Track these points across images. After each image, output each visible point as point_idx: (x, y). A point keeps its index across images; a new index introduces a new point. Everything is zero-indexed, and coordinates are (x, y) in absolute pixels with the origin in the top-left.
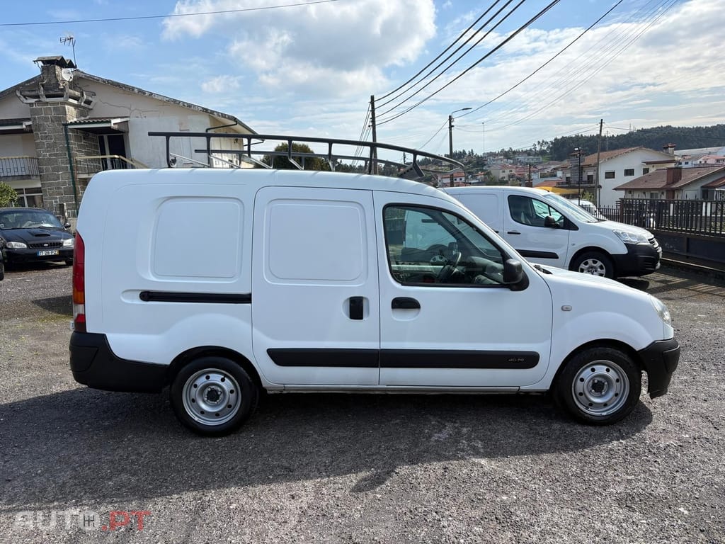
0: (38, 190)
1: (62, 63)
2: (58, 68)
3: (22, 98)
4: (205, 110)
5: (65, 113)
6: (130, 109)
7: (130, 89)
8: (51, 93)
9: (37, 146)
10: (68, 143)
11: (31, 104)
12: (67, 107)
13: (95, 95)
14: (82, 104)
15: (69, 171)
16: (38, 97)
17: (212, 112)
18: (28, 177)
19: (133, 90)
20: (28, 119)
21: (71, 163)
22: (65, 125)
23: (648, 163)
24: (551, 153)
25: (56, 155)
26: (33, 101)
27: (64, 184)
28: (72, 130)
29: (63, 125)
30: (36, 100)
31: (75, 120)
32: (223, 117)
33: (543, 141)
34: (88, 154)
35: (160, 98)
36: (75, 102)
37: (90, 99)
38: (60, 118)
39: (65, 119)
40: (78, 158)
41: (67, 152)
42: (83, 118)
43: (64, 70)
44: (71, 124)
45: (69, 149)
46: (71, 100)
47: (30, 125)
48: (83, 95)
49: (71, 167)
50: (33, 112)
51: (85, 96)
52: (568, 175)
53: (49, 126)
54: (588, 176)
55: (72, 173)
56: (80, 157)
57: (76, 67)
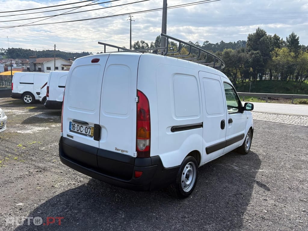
23: (63, 65)
24: (7, 55)
33: (2, 49)
52: (29, 67)
54: (39, 68)
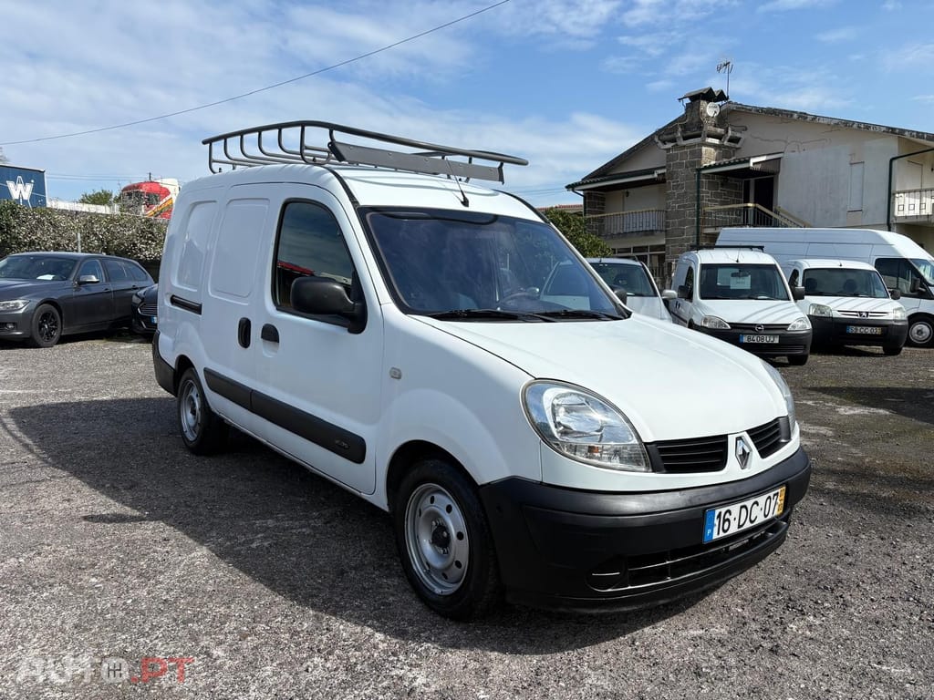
0: (662, 247)
1: (709, 96)
2: (703, 103)
3: (660, 143)
4: (892, 131)
5: (700, 155)
6: (786, 142)
7: (787, 115)
8: (689, 133)
9: (668, 197)
10: (698, 192)
11: (668, 150)
12: (704, 149)
13: (746, 129)
14: (726, 143)
15: (695, 225)
16: (674, 140)
17: (902, 131)
18: (651, 233)
19: (792, 116)
20: (663, 167)
21: (698, 216)
22: (699, 170)
25: (684, 206)
26: (669, 145)
27: (688, 240)
28: (707, 176)
29: (697, 170)
30: (673, 144)
31: (713, 163)
32: (918, 137)
34: (723, 203)
35: (826, 121)
36: (716, 141)
37: (738, 135)
38: (694, 162)
39: (699, 163)
40: (708, 209)
41: (696, 203)
42: (725, 160)
43: (711, 104)
44: (706, 168)
45: (698, 199)
46: (710, 140)
47: (663, 174)
48: (727, 132)
49: (698, 220)
50: (669, 158)
51: (730, 132)
53: (682, 172)
55: (698, 227)
56: (711, 207)
57: (727, 98)
